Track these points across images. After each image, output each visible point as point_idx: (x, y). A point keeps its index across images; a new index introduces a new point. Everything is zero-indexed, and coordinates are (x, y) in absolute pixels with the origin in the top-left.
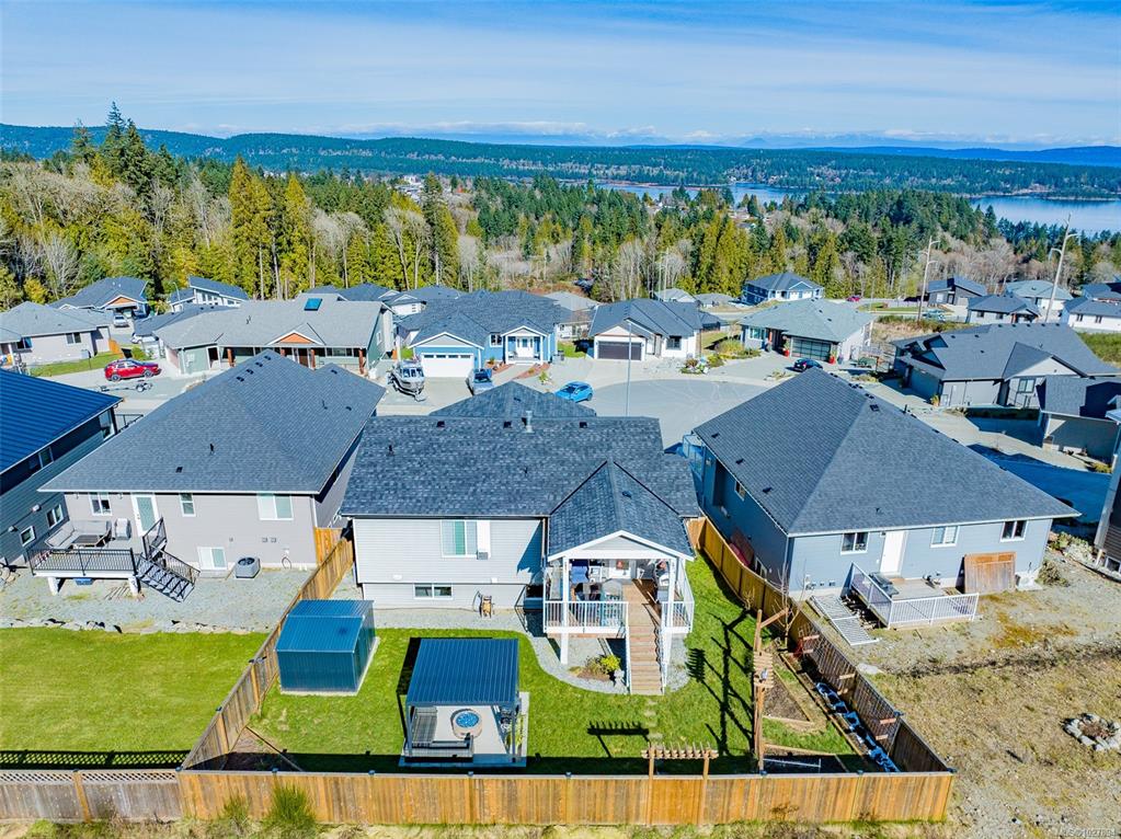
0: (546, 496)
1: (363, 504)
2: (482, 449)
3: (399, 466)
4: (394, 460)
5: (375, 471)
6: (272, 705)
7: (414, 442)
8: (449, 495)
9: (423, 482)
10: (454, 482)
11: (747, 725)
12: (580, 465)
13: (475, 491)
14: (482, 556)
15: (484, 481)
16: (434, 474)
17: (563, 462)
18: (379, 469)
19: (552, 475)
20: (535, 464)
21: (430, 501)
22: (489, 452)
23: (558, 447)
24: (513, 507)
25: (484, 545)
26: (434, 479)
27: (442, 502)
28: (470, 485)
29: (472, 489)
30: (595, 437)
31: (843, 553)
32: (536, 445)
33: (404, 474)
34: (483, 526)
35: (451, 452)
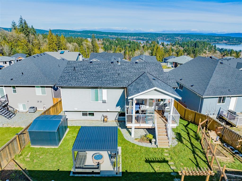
0: (126, 81)
1: (63, 83)
2: (104, 69)
3: (77, 73)
4: (75, 71)
5: (69, 74)
6: (26, 151)
7: (83, 67)
8: (93, 81)
9: (85, 77)
10: (95, 77)
11: (204, 159)
12: (136, 73)
13: (102, 80)
14: (104, 102)
15: (105, 77)
16: (88, 75)
17: (131, 72)
18: (70, 74)
19: (127, 76)
20: (122, 73)
21: (87, 82)
22: (106, 69)
23: (129, 68)
24: (115, 84)
25: (105, 98)
26: (88, 77)
27: (91, 83)
28: (100, 78)
29: (101, 79)
30: (140, 66)
31: (218, 104)
32: (122, 68)
33: (78, 75)
34: (105, 91)
35: (94, 69)
